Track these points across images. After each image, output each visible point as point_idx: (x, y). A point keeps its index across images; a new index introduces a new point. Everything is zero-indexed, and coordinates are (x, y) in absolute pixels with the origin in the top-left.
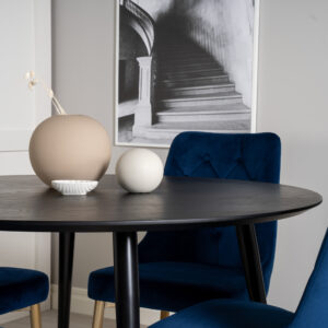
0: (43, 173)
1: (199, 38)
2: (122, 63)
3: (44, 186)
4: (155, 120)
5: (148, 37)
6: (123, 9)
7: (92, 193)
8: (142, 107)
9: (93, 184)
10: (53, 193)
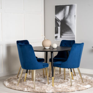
0: (44, 46)
1: (67, 24)
2: (55, 28)
3: (44, 48)
4: (61, 37)
5: (59, 24)
6: (56, 19)
7: (49, 48)
8: (59, 35)
9: (49, 47)
10: (45, 48)
